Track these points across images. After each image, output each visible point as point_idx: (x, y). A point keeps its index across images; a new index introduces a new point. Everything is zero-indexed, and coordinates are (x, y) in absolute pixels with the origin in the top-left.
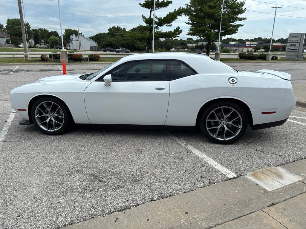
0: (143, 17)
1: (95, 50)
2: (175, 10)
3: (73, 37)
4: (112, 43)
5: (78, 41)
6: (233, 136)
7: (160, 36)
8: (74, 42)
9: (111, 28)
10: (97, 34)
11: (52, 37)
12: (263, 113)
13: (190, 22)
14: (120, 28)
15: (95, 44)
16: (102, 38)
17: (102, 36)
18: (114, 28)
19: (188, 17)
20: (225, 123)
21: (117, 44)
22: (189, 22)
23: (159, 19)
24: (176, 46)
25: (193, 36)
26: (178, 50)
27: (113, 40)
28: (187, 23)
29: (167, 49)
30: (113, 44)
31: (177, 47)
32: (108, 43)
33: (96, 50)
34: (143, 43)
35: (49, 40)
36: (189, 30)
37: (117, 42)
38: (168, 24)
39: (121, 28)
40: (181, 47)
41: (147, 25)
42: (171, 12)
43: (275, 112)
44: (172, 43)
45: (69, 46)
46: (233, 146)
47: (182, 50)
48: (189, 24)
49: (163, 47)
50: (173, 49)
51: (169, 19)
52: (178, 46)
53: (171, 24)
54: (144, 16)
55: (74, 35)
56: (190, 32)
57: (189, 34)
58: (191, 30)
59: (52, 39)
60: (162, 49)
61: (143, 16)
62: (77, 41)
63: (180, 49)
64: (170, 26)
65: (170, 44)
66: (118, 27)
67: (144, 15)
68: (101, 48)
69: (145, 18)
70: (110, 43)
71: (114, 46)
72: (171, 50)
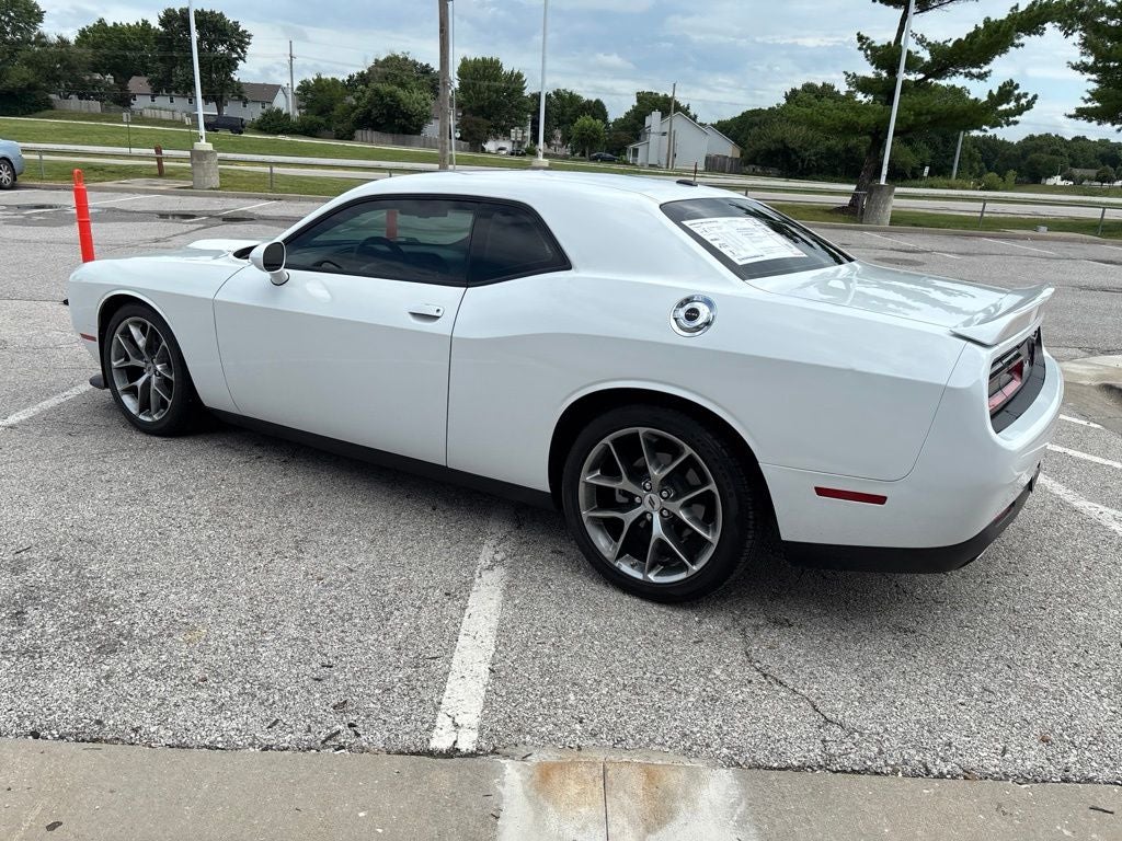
0: (864, 44)
1: (724, 172)
2: (1016, 7)
3: (654, 120)
4: (791, 146)
5: (667, 137)
6: (682, 572)
7: (923, 118)
8: (653, 139)
9: (799, 87)
10: (743, 114)
11: (585, 121)
12: (821, 491)
13: (1090, 60)
14: (833, 87)
15: (727, 149)
16: (756, 125)
17: (757, 119)
18: (809, 88)
19: (1076, 37)
20: (657, 506)
21: (806, 150)
22: (1085, 59)
23: (934, 48)
24: (1074, 165)
25: (1099, 124)
26: (1079, 181)
27: (795, 134)
28: (1076, 68)
29: (1025, 179)
30: (793, 149)
31: (1078, 172)
32: (773, 147)
33: (727, 170)
34: (915, 151)
35: (574, 130)
36: (1087, 96)
37: (811, 143)
38: (975, 71)
39: (836, 89)
40: (1092, 173)
41: (878, 75)
42: (993, 19)
43: (881, 500)
44: (1054, 152)
45: (636, 151)
46: (679, 615)
47: (1097, 183)
48: (1083, 68)
49: (1009, 169)
50: (1057, 180)
51: (975, 47)
52: (1086, 168)
53: (986, 69)
54: (867, 39)
55: (656, 115)
56: (1090, 105)
57: (1082, 114)
58: (1095, 95)
59: (582, 128)
60: (1002, 174)
61: (860, 38)
62: (664, 134)
63: (1090, 179)
64: (982, 77)
65: (1045, 158)
66: (824, 84)
67: (865, 35)
68: (746, 165)
69: (870, 46)
70: (780, 146)
71: (793, 157)
72: (1043, 181)
